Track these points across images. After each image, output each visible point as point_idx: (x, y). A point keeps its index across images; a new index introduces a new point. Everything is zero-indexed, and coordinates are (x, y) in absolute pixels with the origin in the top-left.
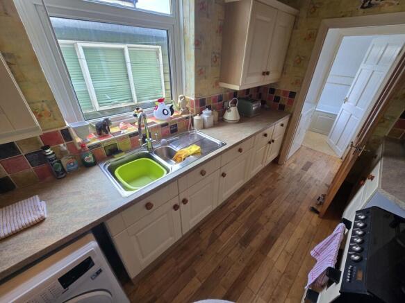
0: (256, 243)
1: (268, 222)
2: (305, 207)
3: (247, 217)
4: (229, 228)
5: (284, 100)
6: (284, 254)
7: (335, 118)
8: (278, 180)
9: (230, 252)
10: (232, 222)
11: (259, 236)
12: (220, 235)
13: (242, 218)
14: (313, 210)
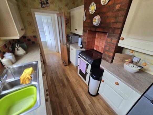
0: (66, 83)
1: (62, 77)
2: (64, 67)
3: (57, 81)
4: (57, 89)
5: (33, 40)
6: (72, 78)
7: (46, 42)
8: (51, 67)
9: (65, 92)
10: (55, 87)
11: (65, 81)
12: (57, 93)
13: (56, 83)
14: (65, 66)
